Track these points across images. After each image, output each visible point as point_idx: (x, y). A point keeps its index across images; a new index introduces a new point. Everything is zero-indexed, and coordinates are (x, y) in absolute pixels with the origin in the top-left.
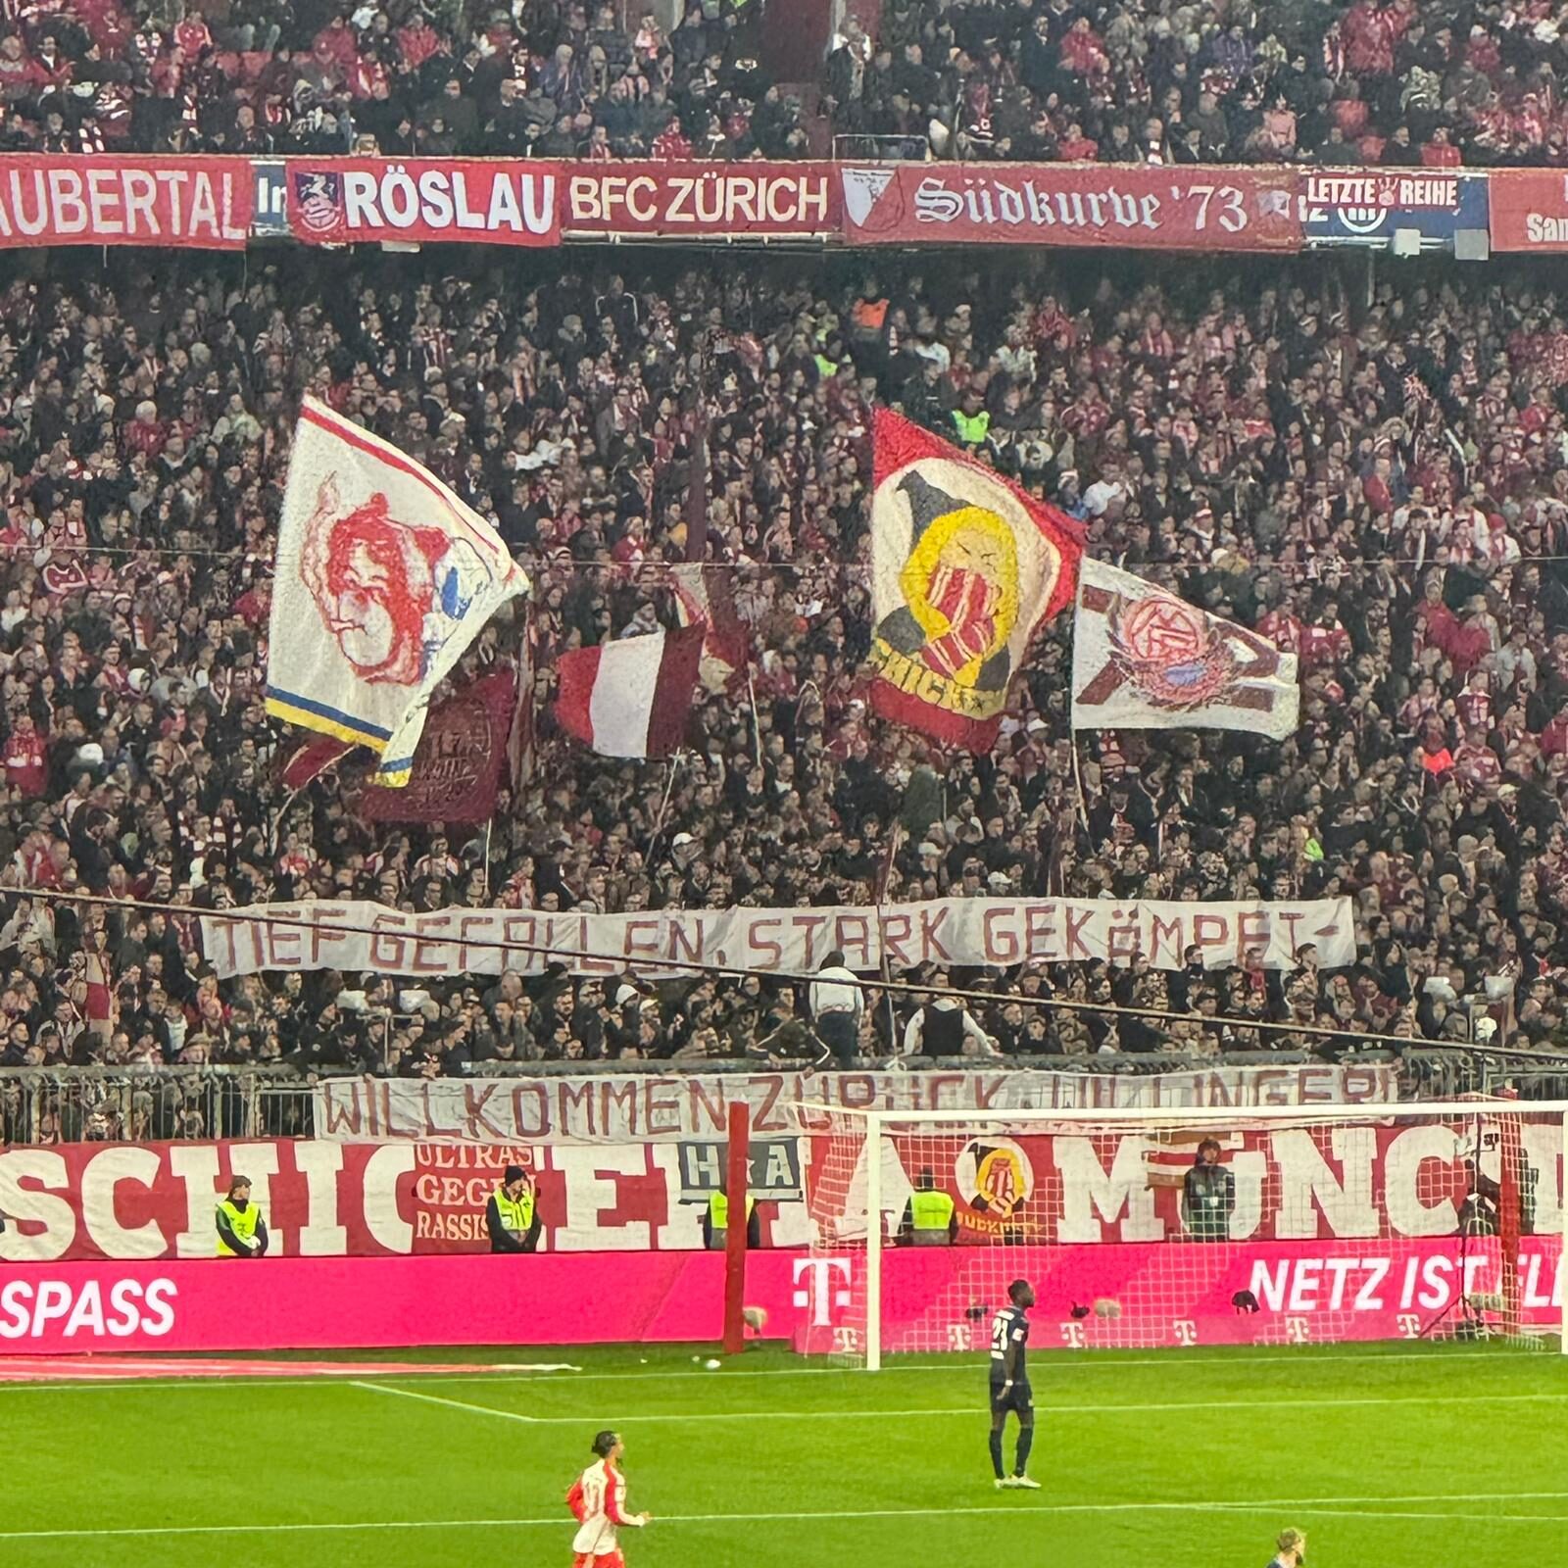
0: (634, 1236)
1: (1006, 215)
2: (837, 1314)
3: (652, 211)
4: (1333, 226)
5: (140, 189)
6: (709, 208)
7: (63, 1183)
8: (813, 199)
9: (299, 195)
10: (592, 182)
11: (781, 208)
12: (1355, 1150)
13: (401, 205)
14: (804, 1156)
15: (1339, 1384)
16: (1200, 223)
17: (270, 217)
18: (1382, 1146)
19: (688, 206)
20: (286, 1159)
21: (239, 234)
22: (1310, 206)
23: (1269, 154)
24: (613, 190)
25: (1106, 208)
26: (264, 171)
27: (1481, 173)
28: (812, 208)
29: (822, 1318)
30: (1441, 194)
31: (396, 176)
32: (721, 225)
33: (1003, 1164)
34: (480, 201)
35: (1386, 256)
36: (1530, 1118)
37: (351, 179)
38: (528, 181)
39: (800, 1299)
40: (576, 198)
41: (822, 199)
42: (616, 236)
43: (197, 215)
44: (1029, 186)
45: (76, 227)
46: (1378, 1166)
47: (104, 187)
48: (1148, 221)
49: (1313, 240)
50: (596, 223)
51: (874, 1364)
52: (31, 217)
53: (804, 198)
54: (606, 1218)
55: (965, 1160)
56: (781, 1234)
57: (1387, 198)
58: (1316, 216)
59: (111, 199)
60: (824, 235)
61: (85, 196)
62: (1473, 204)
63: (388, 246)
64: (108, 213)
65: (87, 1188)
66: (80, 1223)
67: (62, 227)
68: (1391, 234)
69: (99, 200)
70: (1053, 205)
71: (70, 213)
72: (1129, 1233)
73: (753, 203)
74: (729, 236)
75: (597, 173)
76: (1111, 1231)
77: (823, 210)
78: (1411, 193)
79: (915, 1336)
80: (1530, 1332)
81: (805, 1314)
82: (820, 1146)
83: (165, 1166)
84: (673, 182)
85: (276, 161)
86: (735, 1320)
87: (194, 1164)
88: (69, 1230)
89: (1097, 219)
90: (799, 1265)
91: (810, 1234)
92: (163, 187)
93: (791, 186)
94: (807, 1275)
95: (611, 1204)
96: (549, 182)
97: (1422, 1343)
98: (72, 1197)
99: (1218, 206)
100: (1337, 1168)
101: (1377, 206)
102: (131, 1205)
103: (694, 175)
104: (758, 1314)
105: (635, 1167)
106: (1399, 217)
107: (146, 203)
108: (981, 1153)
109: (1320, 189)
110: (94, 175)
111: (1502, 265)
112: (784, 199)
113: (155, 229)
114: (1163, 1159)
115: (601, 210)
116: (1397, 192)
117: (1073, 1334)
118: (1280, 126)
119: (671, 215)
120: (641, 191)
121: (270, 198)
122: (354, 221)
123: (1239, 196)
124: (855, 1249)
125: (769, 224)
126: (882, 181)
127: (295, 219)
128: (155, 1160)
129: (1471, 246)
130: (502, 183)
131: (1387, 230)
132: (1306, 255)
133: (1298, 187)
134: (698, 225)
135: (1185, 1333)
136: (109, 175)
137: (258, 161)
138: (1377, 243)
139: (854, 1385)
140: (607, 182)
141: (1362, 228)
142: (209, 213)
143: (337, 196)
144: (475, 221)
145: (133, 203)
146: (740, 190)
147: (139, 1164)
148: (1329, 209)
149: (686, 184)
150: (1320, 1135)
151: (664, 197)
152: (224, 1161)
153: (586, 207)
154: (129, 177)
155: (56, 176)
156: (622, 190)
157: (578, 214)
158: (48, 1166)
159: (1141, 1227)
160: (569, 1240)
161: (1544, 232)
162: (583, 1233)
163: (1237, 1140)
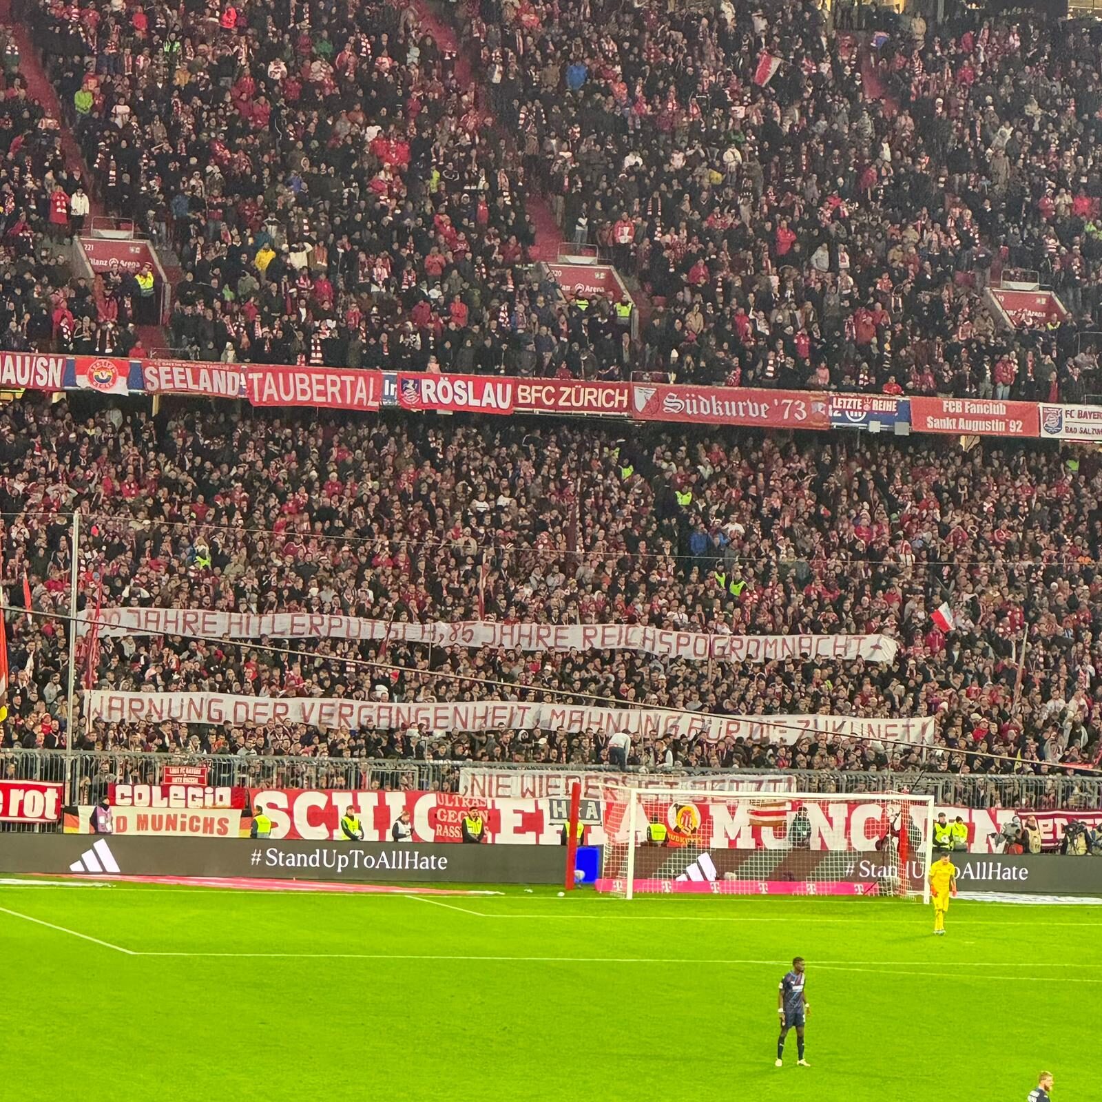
0: (529, 838)
1: (702, 411)
3: (553, 400)
4: (843, 419)
5: (334, 383)
6: (577, 400)
7: (286, 806)
8: (621, 398)
9: (402, 388)
10: (527, 388)
11: (608, 402)
12: (838, 813)
13: (445, 394)
14: (603, 807)
15: (826, 913)
16: (786, 416)
17: (390, 397)
18: (850, 811)
19: (568, 399)
20: (382, 800)
21: (376, 404)
22: (834, 410)
23: (817, 387)
24: (537, 391)
25: (746, 409)
26: (388, 377)
27: (907, 398)
28: (621, 402)
30: (890, 406)
31: (444, 382)
32: (582, 408)
33: (688, 813)
34: (479, 394)
35: (865, 433)
36: (914, 802)
37: (425, 382)
38: (500, 386)
40: (520, 394)
41: (625, 399)
42: (537, 411)
43: (358, 395)
44: (713, 398)
45: (306, 398)
46: (848, 820)
47: (319, 382)
48: (763, 415)
49: (835, 424)
50: (529, 405)
51: (630, 896)
52: (287, 393)
53: (618, 398)
54: (517, 830)
55: (672, 811)
56: (593, 840)
57: (867, 407)
58: (836, 414)
59: (322, 387)
60: (625, 414)
61: (310, 386)
62: (904, 413)
63: (439, 412)
64: (320, 393)
65: (296, 809)
66: (292, 824)
67: (300, 398)
68: (867, 423)
69: (316, 387)
70: (723, 407)
71: (304, 392)
72: (741, 845)
73: (596, 399)
74: (585, 413)
75: (530, 384)
76: (733, 844)
77: (625, 404)
78: (877, 406)
79: (648, 886)
80: (911, 894)
83: (330, 801)
84: (562, 389)
85: (393, 373)
87: (342, 800)
88: (287, 827)
89: (742, 414)
91: (604, 840)
92: (343, 383)
93: (612, 392)
95: (520, 824)
96: (509, 387)
97: (864, 897)
98: (290, 812)
99: (794, 410)
100: (830, 820)
101: (862, 411)
102: (315, 817)
103: (571, 385)
104: (580, 874)
105: (530, 809)
106: (871, 416)
107: (336, 390)
108: (678, 808)
109: (839, 403)
110: (314, 377)
111: (916, 439)
112: (609, 398)
113: (339, 401)
114: (757, 813)
115: (531, 399)
116: (871, 405)
117: (715, 887)
118: (823, 374)
119: (561, 403)
120: (548, 392)
121: (390, 389)
122: (425, 400)
123: (803, 405)
124: (624, 848)
125: (603, 409)
126: (652, 392)
127: (400, 399)
128: (326, 798)
129: (902, 429)
130: (489, 387)
131: (866, 421)
132: (832, 430)
133: (829, 401)
134: (572, 408)
135: (763, 888)
136: (321, 377)
137: (385, 373)
138: (862, 426)
140: (534, 388)
141: (855, 420)
142: (363, 395)
143: (418, 390)
144: (476, 403)
145: (330, 389)
146: (591, 393)
147: (319, 800)
148: (842, 411)
149: (568, 390)
150: (824, 805)
151: (558, 395)
152: (355, 799)
153: (524, 398)
154: (330, 378)
155: (298, 376)
156: (540, 391)
157: (521, 401)
158: (281, 799)
159: (746, 843)
160: (501, 839)
161: (934, 424)
162: (507, 836)
163: (788, 807)
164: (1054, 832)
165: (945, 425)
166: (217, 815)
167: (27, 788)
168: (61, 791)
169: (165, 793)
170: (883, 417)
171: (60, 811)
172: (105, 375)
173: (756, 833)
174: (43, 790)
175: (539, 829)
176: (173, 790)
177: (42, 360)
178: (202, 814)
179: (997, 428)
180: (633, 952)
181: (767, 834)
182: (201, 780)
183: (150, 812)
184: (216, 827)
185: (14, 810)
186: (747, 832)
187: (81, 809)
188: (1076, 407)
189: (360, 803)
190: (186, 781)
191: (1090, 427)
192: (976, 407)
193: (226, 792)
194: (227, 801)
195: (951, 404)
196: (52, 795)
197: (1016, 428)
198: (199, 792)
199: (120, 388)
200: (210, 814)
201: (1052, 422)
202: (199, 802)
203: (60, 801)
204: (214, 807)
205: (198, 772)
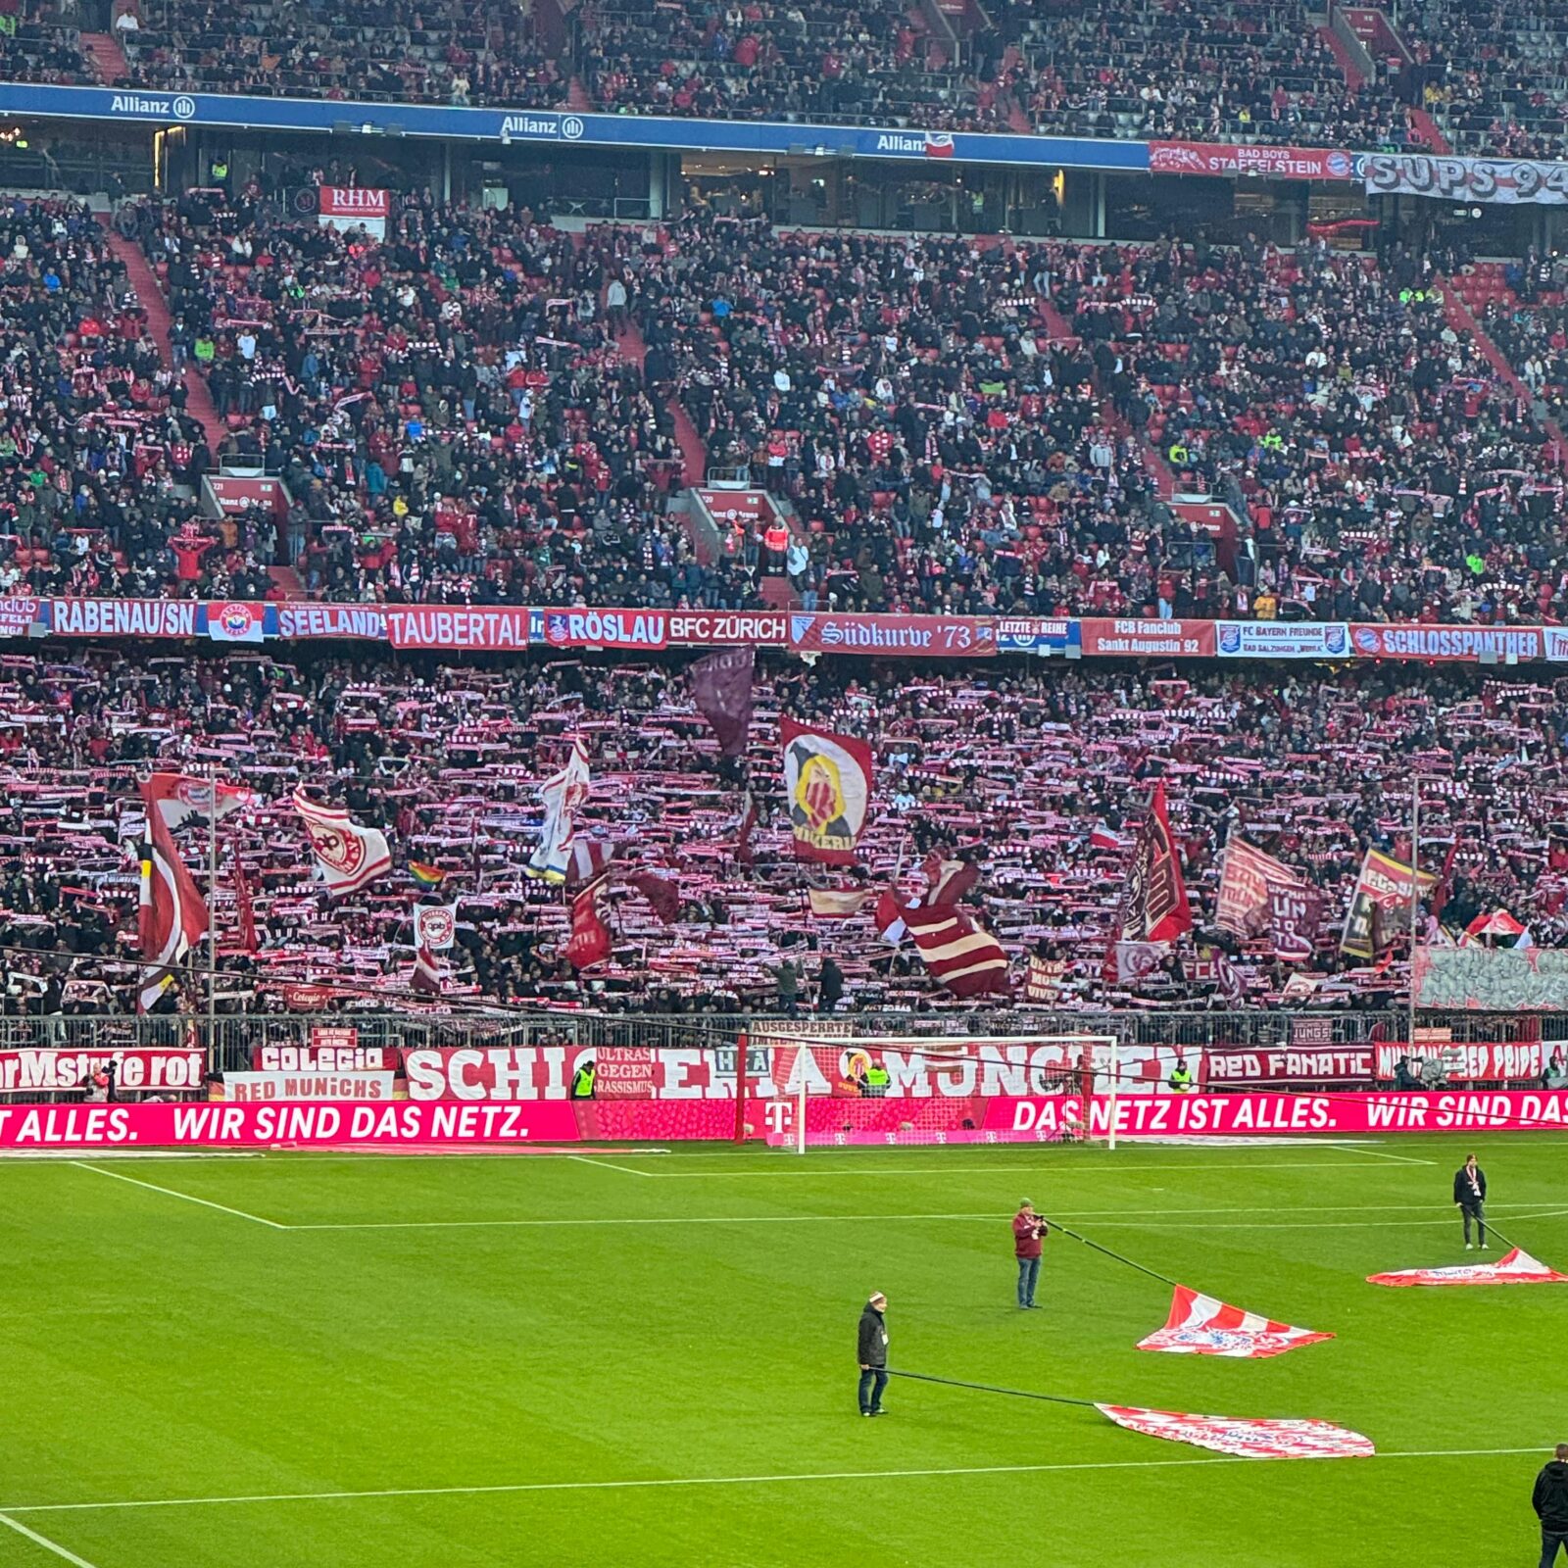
1: (862, 641)
2: (786, 1128)
3: (707, 633)
4: (1012, 643)
5: (476, 623)
6: (733, 632)
7: (440, 1065)
8: (779, 628)
9: (549, 625)
10: (680, 620)
11: (765, 632)
12: (1018, 1056)
13: (595, 630)
14: (771, 1057)
15: (1008, 1162)
16: (949, 644)
17: (536, 635)
18: (1030, 1054)
19: (723, 631)
20: (540, 1056)
21: (523, 643)
22: (1001, 634)
23: (983, 611)
24: (690, 623)
25: (907, 637)
26: (534, 614)
27: (1079, 620)
28: (779, 633)
29: (779, 1129)
30: (1060, 629)
31: (593, 617)
32: (738, 639)
33: (860, 1061)
34: (629, 629)
35: (1035, 657)
37: (573, 618)
38: (651, 620)
39: (769, 1121)
40: (673, 627)
41: (783, 629)
42: (691, 644)
43: (503, 635)
44: (873, 626)
45: (448, 640)
46: (1028, 1064)
47: (461, 622)
48: (926, 643)
49: (1003, 649)
50: (682, 639)
51: (802, 1151)
53: (775, 628)
54: (682, 1084)
55: (843, 1058)
56: (760, 1092)
57: (1036, 631)
58: (1004, 639)
59: (464, 628)
60: (783, 645)
61: (452, 627)
62: (1074, 635)
63: (589, 648)
64: (462, 635)
65: (451, 1069)
66: (448, 1084)
67: (442, 640)
68: (1037, 646)
69: (458, 628)
70: (884, 635)
71: (445, 634)
72: (916, 1093)
73: (752, 630)
74: (742, 644)
75: (683, 616)
76: (908, 1091)
77: (783, 635)
78: (1046, 628)
79: (820, 1139)
80: (1095, 1138)
81: (771, 1128)
82: (778, 1052)
83: (486, 1058)
84: (717, 620)
85: (540, 610)
86: (739, 1132)
87: (499, 1057)
88: (442, 1087)
89: (903, 642)
90: (769, 1106)
91: (773, 1091)
92: (486, 621)
93: (769, 622)
94: (772, 1110)
95: (685, 1077)
96: (661, 620)
97: (1047, 1144)
98: (444, 1072)
99: (958, 636)
100: (1009, 1064)
101: (1031, 634)
102: (470, 1075)
103: (726, 616)
104: (749, 1127)
105: (696, 1062)
106: (1041, 639)
107: (479, 630)
108: (850, 1055)
109: (1006, 626)
110: (456, 616)
111: (1087, 661)
112: (766, 629)
113: (483, 642)
114: (932, 1059)
115: (684, 633)
116: (1040, 628)
117: (891, 1138)
119: (716, 635)
120: (702, 624)
121: (537, 626)
122: (574, 637)
123: (968, 630)
124: (794, 1099)
125: (760, 640)
126: (810, 621)
128: (481, 1056)
129: (1073, 652)
130: (639, 621)
131: (1035, 645)
132: (1000, 656)
133: (995, 625)
134: (727, 640)
135: (941, 1137)
136: (463, 616)
137: (531, 609)
138: (1031, 651)
139: (791, 1161)
140: (687, 620)
141: (1024, 645)
142: (508, 634)
143: (566, 626)
145: (473, 630)
146: (747, 624)
147: (474, 1057)
148: (1009, 635)
149: (722, 621)
150: (1002, 1049)
151: (712, 627)
152: (513, 1056)
153: (677, 631)
154: (472, 617)
155: (440, 616)
156: (694, 624)
157: (674, 634)
158: (434, 1058)
159: (922, 1091)
160: (665, 1094)
161: (1105, 647)
162: (671, 1091)
163: (964, 1051)
164: (1243, 1069)
165: (1119, 647)
166: (369, 1077)
167: (169, 1055)
168: (205, 1056)
169: (314, 1056)
170: (1054, 640)
171: (205, 1078)
172: (239, 620)
173: (932, 1081)
174: (186, 1056)
175: (705, 1084)
176: (321, 1053)
177: (173, 606)
178: (353, 1077)
179: (1172, 648)
180: (806, 1209)
181: (943, 1079)
182: (351, 1042)
183: (298, 1077)
184: (368, 1089)
185: (155, 1079)
186: (923, 1078)
187: (226, 1076)
188: (1255, 624)
189: (518, 1059)
190: (336, 1043)
191: (1269, 645)
192: (1150, 628)
193: (377, 1053)
194: (379, 1062)
195: (1122, 625)
196: (195, 1061)
197: (1192, 648)
198: (349, 1054)
199: (256, 634)
200: (361, 1076)
201: (1231, 641)
202: (349, 1064)
203: (204, 1067)
204: (366, 1069)
205: (347, 1032)
